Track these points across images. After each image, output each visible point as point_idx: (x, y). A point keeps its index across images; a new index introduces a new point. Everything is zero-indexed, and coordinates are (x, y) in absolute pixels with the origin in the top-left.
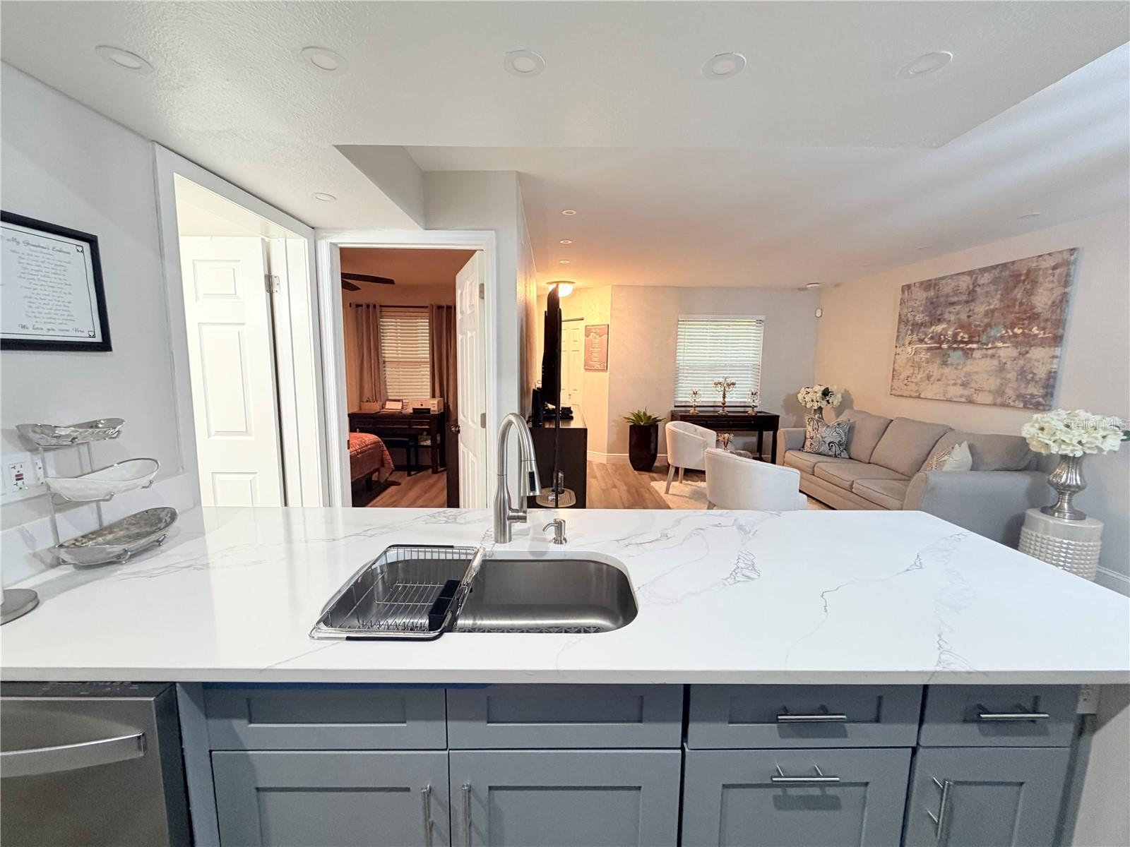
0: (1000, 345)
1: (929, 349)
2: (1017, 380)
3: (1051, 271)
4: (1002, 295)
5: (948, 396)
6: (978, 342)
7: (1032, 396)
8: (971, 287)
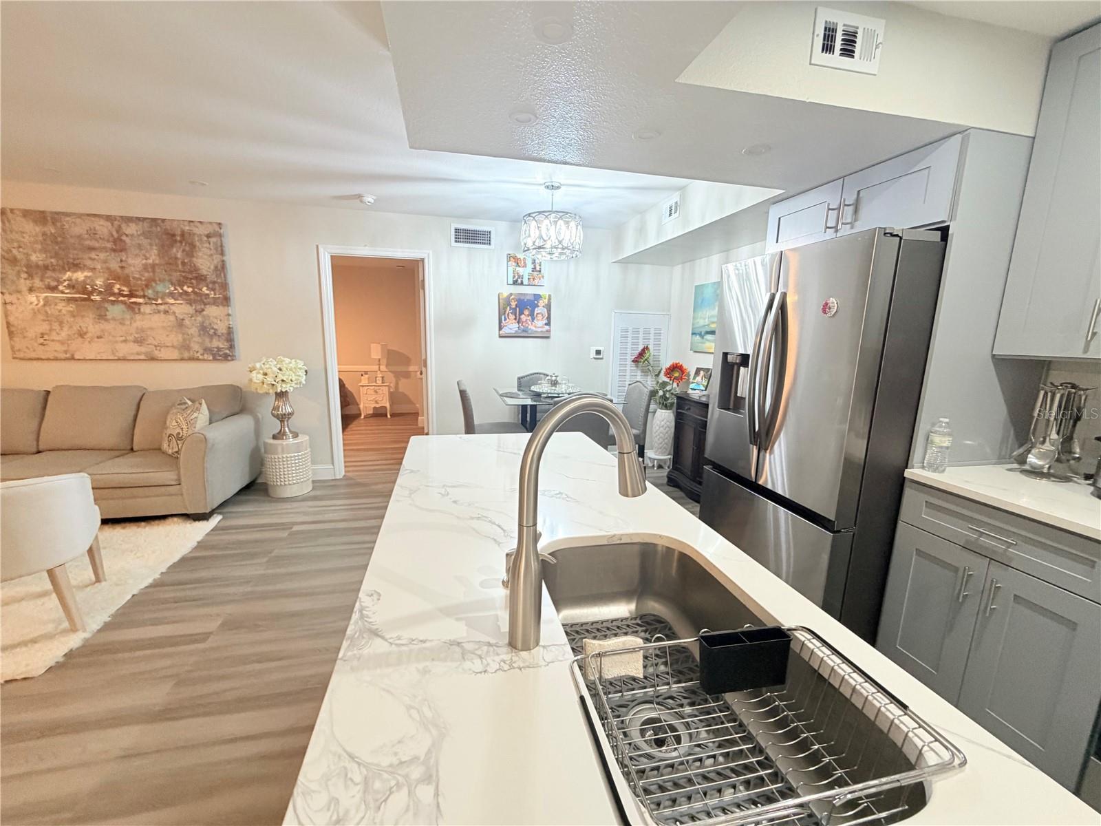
0: (172, 301)
1: (69, 300)
2: (200, 335)
3: (205, 239)
4: (159, 251)
5: (120, 355)
6: (144, 296)
7: (219, 349)
8: (116, 235)
